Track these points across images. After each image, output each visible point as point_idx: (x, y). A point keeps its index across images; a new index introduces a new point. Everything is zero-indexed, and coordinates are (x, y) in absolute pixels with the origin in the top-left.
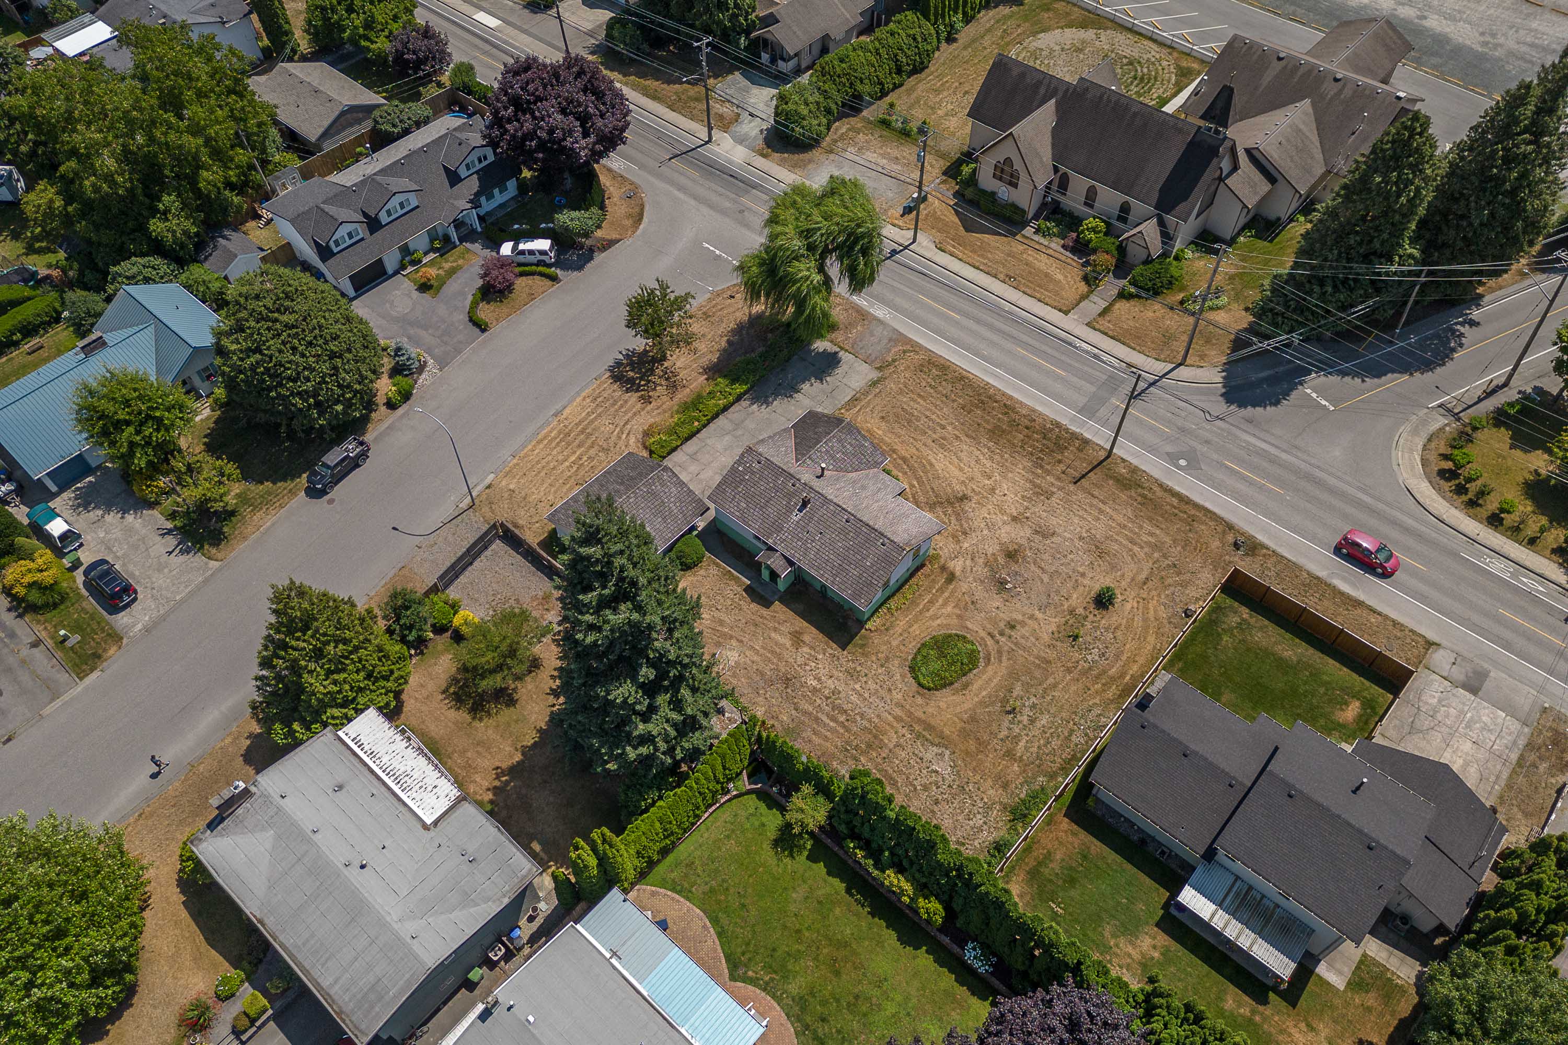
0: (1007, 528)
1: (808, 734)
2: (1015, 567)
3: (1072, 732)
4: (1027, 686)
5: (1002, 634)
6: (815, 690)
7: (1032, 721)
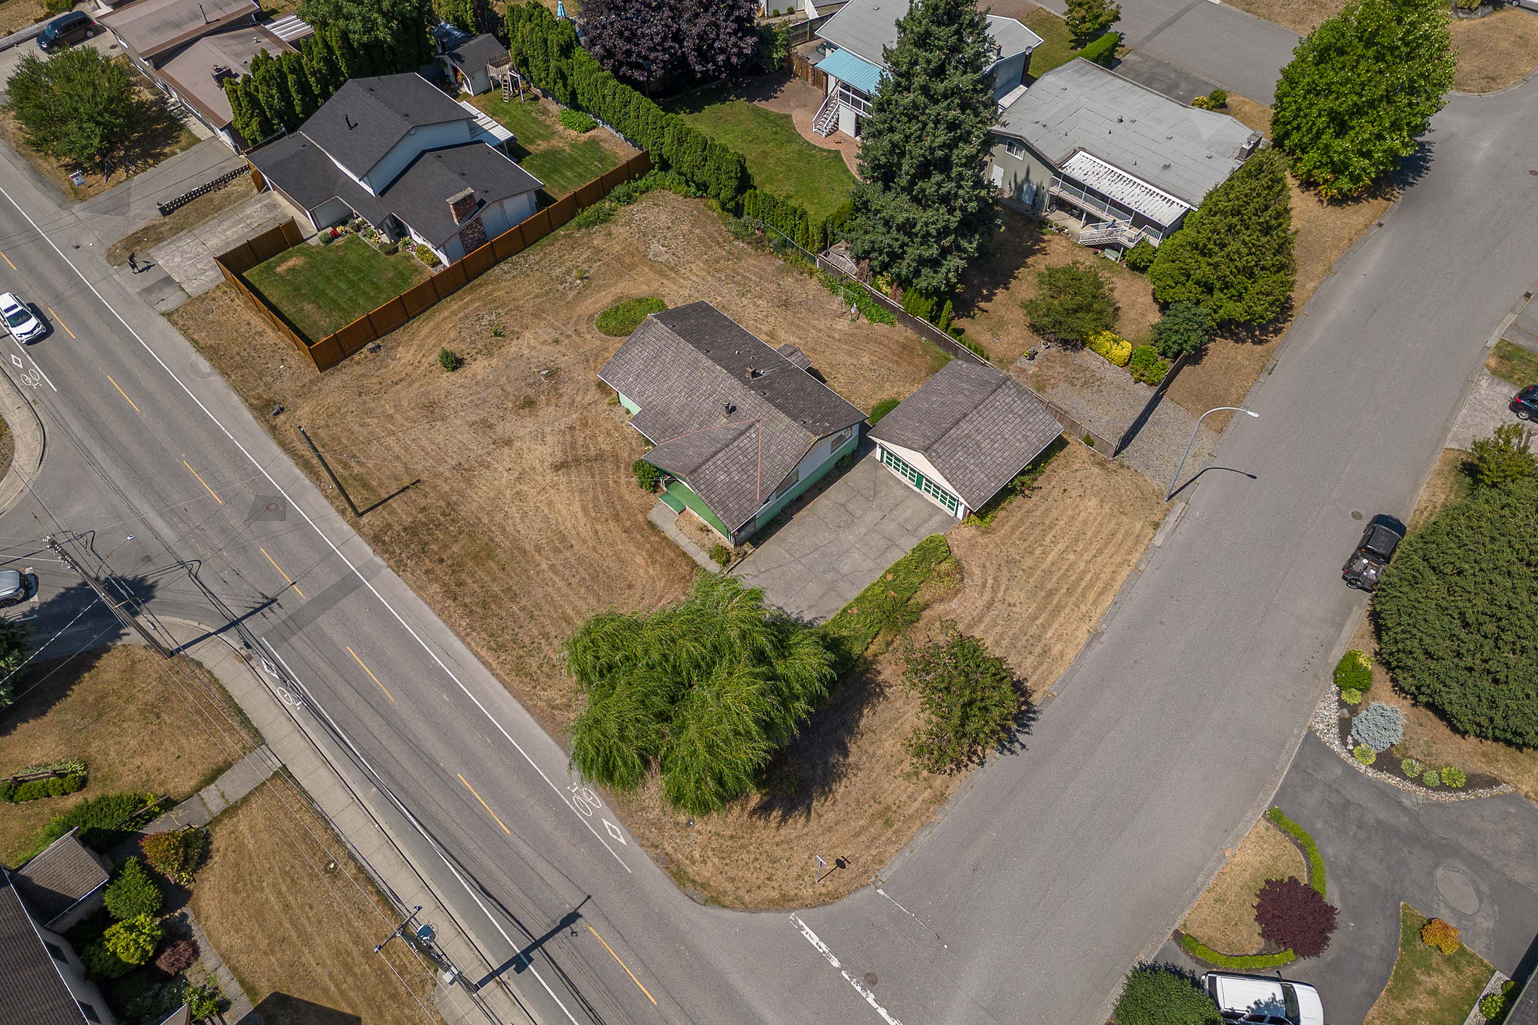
1: (770, 269)
4: (562, 298)
5: (569, 336)
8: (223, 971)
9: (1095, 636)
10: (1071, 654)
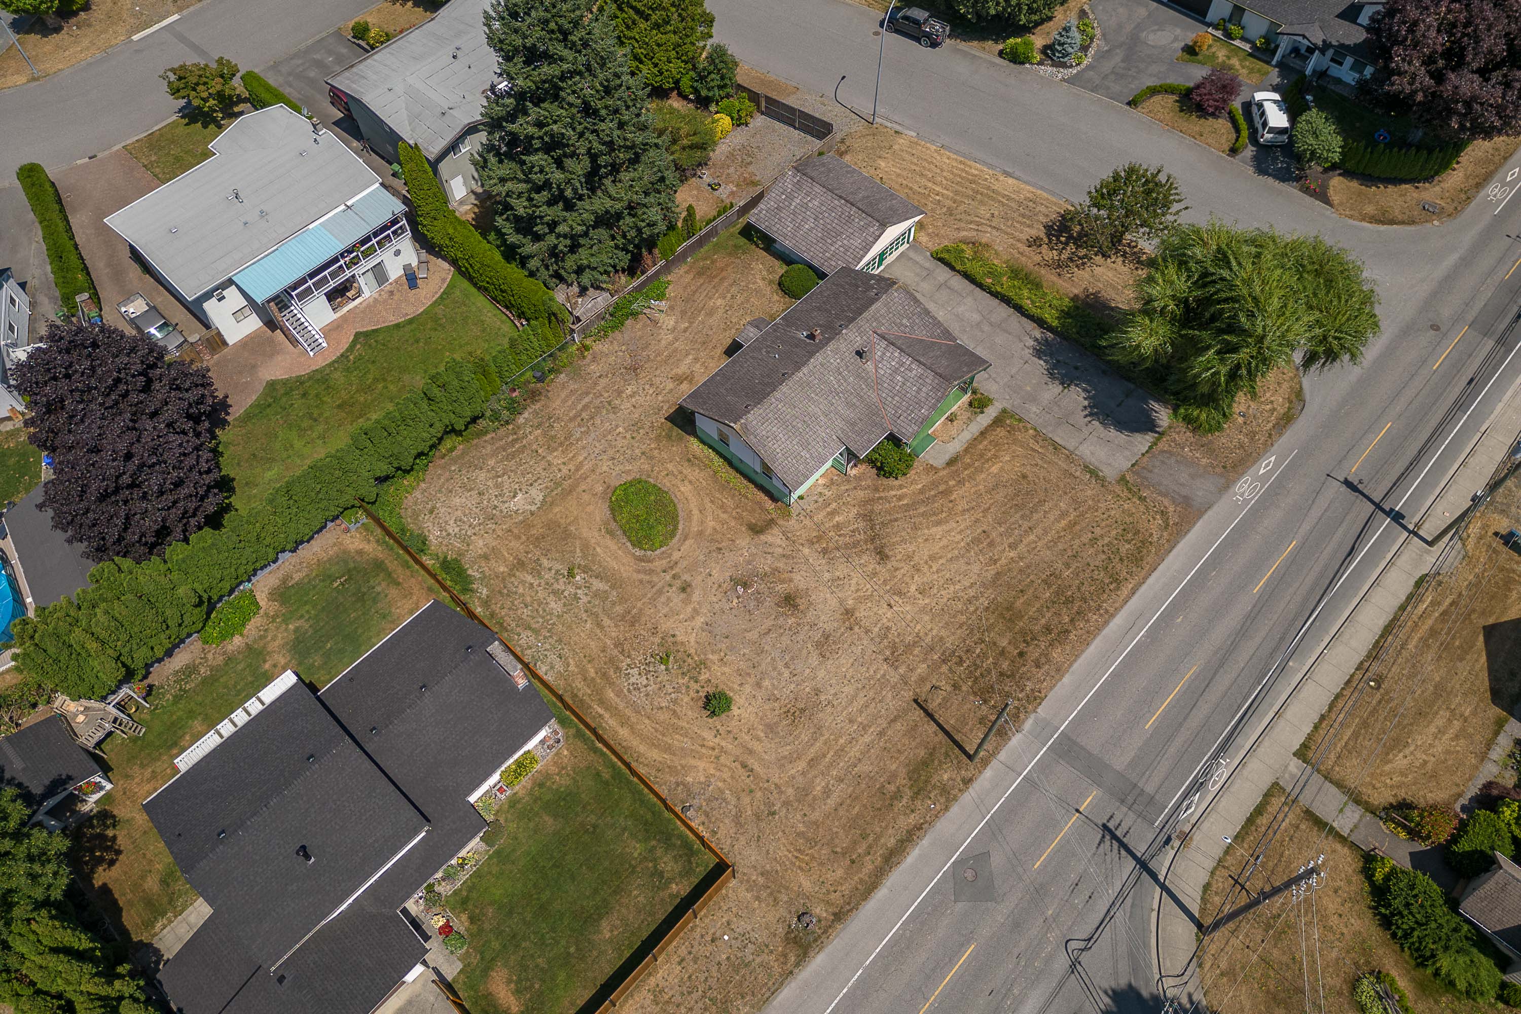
2: (769, 602)
3: (536, 632)
8: (1493, 756)
9: (1007, 174)
10: (1031, 189)
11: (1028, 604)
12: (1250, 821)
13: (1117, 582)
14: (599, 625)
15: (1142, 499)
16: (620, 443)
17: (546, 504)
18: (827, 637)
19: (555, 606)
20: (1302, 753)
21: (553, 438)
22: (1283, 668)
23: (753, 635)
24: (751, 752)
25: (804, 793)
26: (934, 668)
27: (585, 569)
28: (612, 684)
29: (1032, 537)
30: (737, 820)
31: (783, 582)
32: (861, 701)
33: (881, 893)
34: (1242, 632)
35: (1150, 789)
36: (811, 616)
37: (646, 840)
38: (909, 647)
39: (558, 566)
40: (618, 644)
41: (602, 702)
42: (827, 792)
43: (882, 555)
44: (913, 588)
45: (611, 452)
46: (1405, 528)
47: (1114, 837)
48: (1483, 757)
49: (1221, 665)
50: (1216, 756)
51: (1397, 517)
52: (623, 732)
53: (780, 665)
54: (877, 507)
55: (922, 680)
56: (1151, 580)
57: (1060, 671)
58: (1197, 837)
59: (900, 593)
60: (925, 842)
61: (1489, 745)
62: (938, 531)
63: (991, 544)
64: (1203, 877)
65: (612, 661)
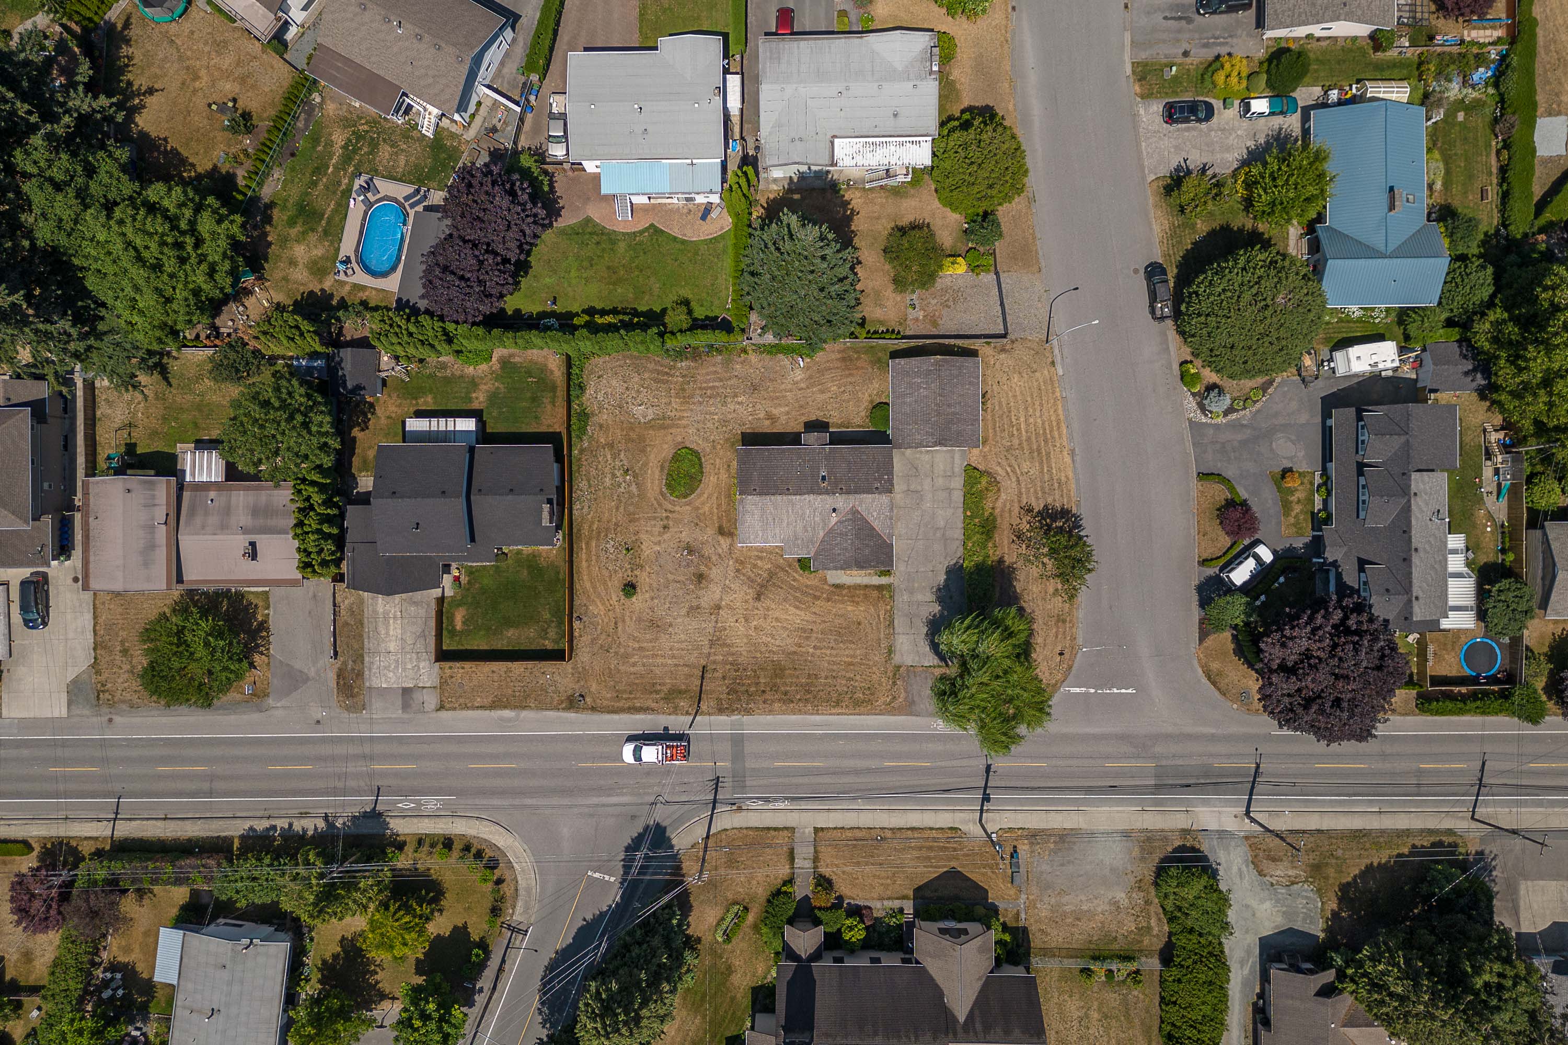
0: (717, 596)
1: (719, 368)
2: (692, 569)
3: (590, 486)
4: (631, 496)
5: (667, 517)
6: (736, 396)
7: (614, 476)
8: (886, 903)
9: (1072, 453)
10: (1071, 475)
11: (791, 676)
12: (768, 829)
13: (838, 703)
14: (617, 508)
15: (894, 683)
16: (709, 425)
17: (649, 425)
18: (698, 607)
19: (608, 481)
20: (817, 830)
21: (684, 390)
22: (855, 798)
23: (671, 577)
24: (624, 621)
25: (626, 656)
26: (725, 663)
27: (635, 476)
28: (598, 539)
29: (828, 652)
30: (593, 641)
31: (706, 566)
32: (683, 646)
33: (616, 717)
34: (857, 772)
35: (748, 783)
36: (701, 593)
37: (553, 616)
38: (725, 645)
39: (625, 462)
40: (616, 524)
41: (587, 544)
42: (634, 665)
43: (758, 598)
44: (755, 623)
45: (701, 426)
46: (982, 805)
47: (717, 784)
48: (881, 899)
49: (834, 773)
50: (787, 798)
51: (986, 799)
52: (584, 564)
53: (669, 599)
54: (781, 574)
55: (715, 662)
56: (851, 717)
57: (771, 712)
58: (744, 813)
59: (746, 620)
60: (649, 717)
61: (889, 899)
62: (792, 610)
63: (807, 638)
64: (728, 826)
65: (607, 530)
